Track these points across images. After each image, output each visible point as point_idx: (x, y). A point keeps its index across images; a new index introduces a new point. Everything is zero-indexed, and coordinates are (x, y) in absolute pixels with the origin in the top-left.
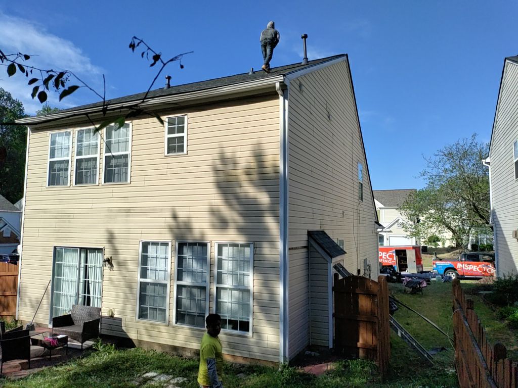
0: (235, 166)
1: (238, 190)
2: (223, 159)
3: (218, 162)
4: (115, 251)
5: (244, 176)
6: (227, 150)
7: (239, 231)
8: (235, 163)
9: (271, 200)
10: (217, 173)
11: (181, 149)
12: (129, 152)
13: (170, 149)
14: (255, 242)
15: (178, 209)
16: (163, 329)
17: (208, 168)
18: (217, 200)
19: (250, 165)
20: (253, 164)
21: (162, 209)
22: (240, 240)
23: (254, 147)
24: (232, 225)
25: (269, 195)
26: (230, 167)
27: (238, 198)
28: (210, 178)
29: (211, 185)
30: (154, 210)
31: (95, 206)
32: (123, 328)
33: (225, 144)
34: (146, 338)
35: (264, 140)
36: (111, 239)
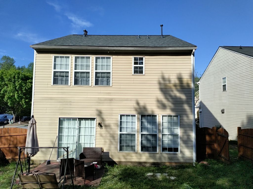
0: (170, 82)
1: (171, 93)
2: (164, 78)
3: (161, 80)
4: (103, 119)
5: (173, 87)
6: (165, 75)
7: (172, 110)
8: (170, 81)
9: (186, 97)
10: (160, 85)
11: (141, 72)
12: (111, 71)
13: (135, 72)
14: (181, 115)
15: (139, 100)
16: (134, 155)
17: (156, 82)
18: (161, 97)
19: (175, 82)
20: (177, 82)
21: (131, 100)
22: (173, 114)
23: (178, 74)
24: (168, 107)
25: (185, 95)
26: (167, 82)
27: (171, 96)
28: (157, 87)
29: (158, 90)
30: (127, 100)
31: (88, 96)
32: (110, 157)
33: (164, 72)
34: (123, 160)
35: (182, 72)
36: (100, 113)
